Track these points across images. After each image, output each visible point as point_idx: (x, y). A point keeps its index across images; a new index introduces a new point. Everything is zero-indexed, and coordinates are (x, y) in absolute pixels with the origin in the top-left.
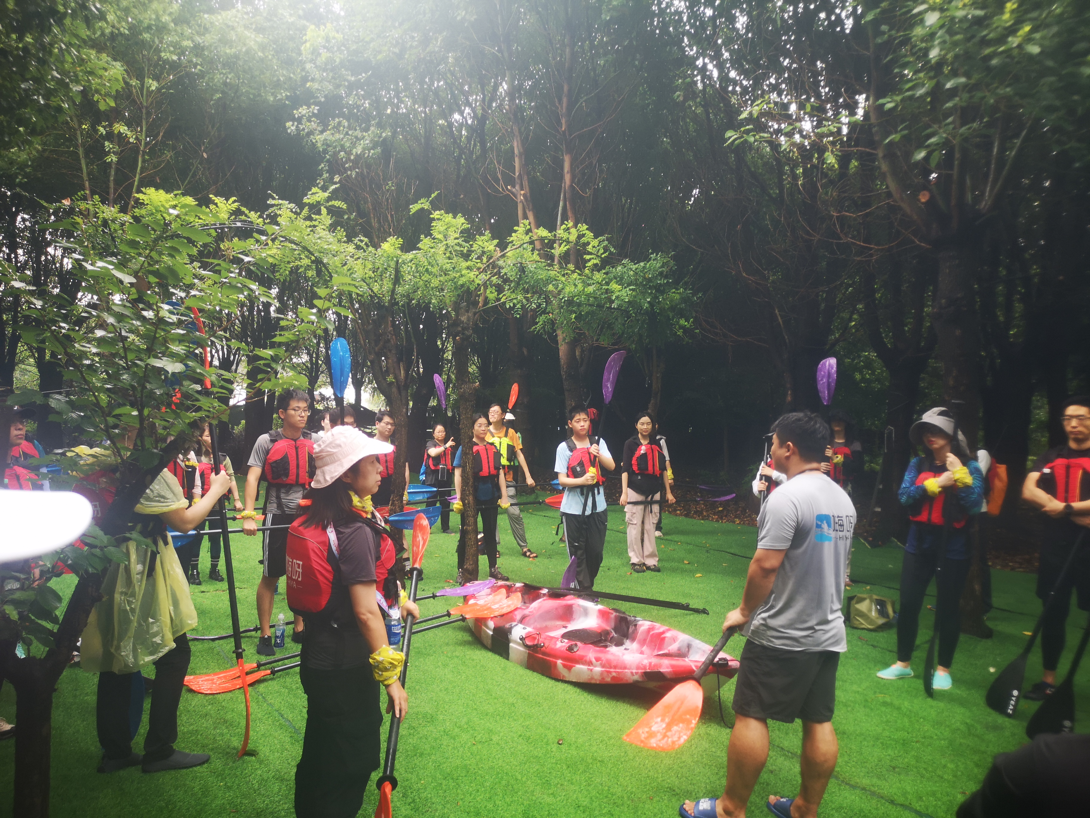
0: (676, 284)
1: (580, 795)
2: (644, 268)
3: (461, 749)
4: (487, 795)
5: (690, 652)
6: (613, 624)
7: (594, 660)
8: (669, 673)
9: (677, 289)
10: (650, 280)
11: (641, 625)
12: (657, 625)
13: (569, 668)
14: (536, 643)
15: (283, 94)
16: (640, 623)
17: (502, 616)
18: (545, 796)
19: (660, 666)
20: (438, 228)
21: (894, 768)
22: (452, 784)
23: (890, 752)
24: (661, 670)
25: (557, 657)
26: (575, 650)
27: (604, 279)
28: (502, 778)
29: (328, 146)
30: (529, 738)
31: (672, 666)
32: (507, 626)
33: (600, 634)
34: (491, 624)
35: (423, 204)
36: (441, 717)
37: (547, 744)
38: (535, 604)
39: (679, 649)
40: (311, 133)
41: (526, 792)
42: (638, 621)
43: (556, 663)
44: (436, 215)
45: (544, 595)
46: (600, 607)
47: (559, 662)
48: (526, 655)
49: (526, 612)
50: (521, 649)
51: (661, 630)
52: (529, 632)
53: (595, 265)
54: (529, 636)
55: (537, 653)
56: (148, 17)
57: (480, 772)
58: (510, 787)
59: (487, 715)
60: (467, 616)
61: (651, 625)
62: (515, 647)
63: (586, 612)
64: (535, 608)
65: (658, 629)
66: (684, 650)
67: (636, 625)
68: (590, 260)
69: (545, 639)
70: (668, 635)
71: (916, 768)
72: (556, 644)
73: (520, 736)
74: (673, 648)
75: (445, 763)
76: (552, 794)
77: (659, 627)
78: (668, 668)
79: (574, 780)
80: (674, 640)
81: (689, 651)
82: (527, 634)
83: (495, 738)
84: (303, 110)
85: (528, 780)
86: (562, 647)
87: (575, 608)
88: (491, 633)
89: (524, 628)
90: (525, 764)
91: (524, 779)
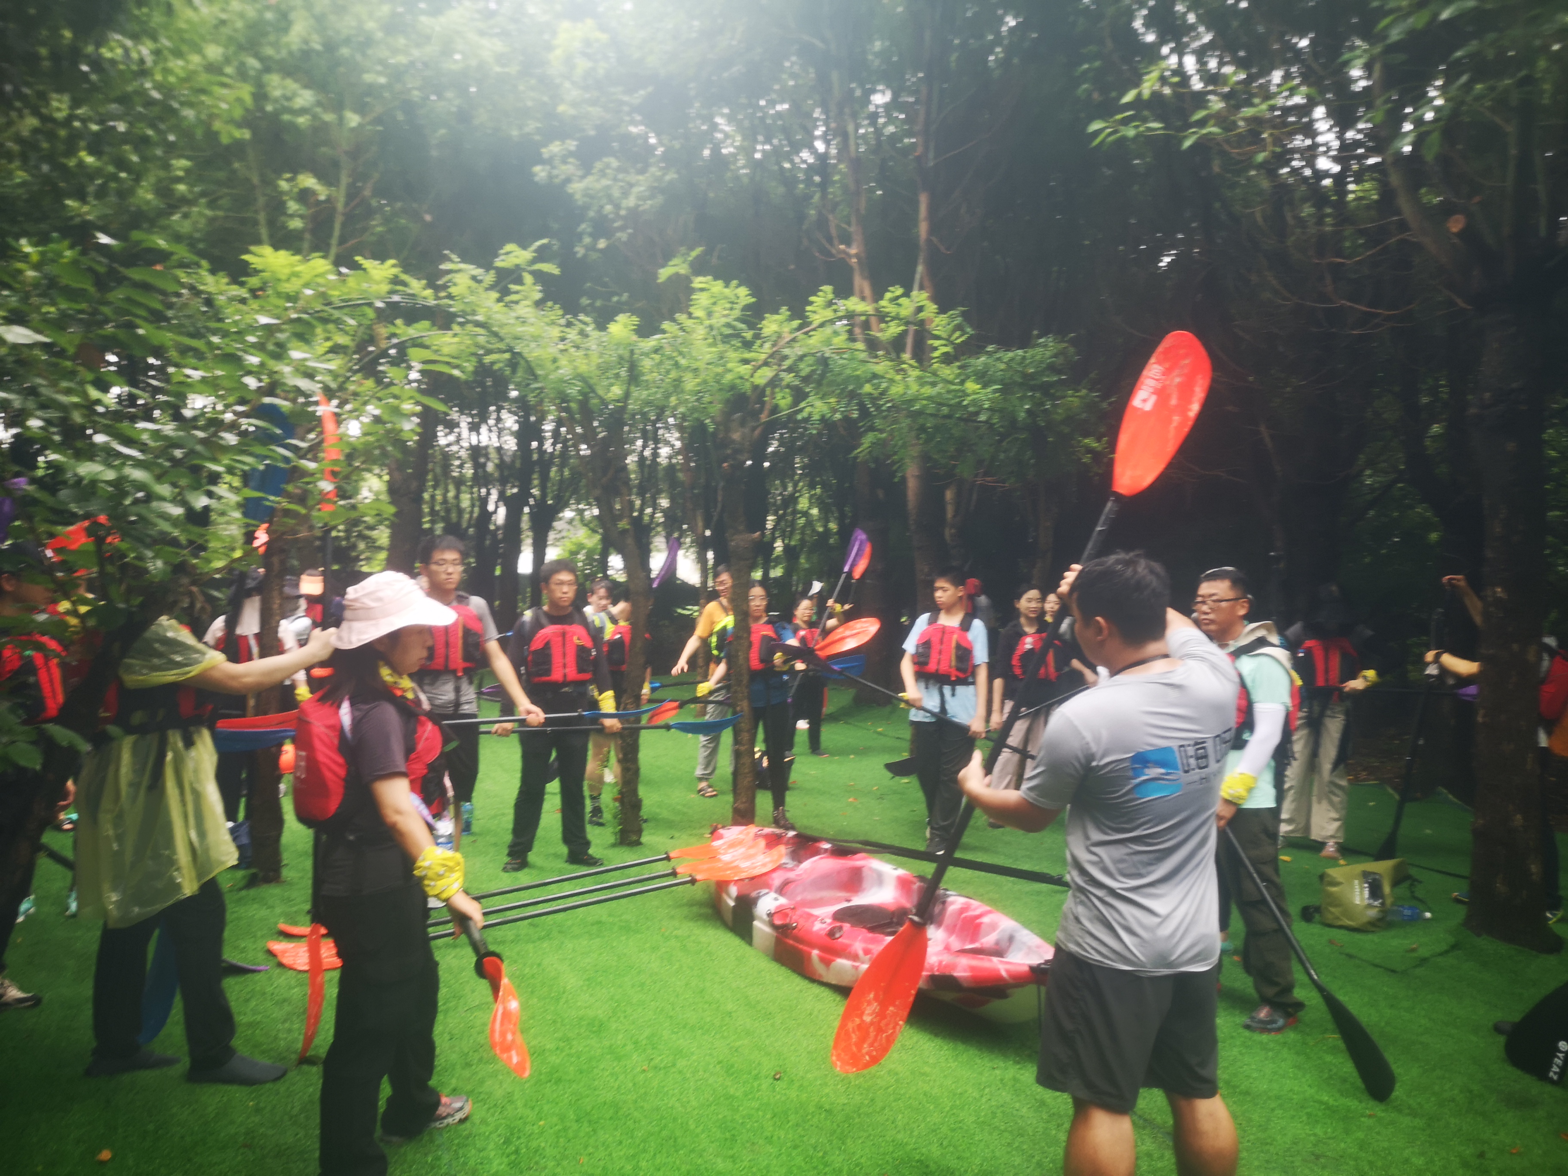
0: (1074, 382)
1: (775, 1162)
2: (1024, 358)
3: (621, 1077)
4: (632, 1152)
5: (1011, 949)
6: (915, 899)
7: (861, 953)
8: (966, 978)
9: (1077, 391)
10: (1032, 376)
11: (952, 903)
12: (974, 903)
13: (827, 963)
14: (788, 921)
15: (531, 126)
16: (950, 899)
17: (752, 878)
18: (719, 1160)
19: (954, 966)
20: (701, 300)
21: (1318, 1157)
22: (586, 1128)
23: (1319, 1130)
24: (956, 974)
25: (813, 946)
26: (837, 935)
27: (959, 375)
28: (665, 1126)
29: (592, 197)
30: (732, 1066)
31: (972, 968)
32: (754, 894)
33: (893, 914)
34: (734, 890)
35: (676, 267)
36: (614, 1026)
37: (756, 1077)
38: (807, 864)
39: (997, 943)
40: (568, 180)
41: (692, 1151)
42: (949, 896)
43: (810, 954)
44: (698, 282)
45: (826, 850)
46: (901, 872)
47: (815, 953)
48: (773, 940)
49: (791, 875)
50: (767, 929)
51: (977, 912)
52: (781, 906)
53: (945, 354)
54: (781, 912)
55: (787, 937)
56: (345, 25)
57: (636, 1114)
58: (671, 1142)
59: (684, 1027)
60: (698, 877)
61: (966, 903)
62: (760, 927)
63: (880, 879)
64: (806, 871)
65: (975, 910)
66: (1004, 944)
67: (944, 903)
68: (936, 349)
69: (801, 916)
70: (986, 920)
71: (1356, 1159)
72: (813, 925)
73: (719, 1063)
74: (988, 940)
75: (587, 1096)
76: (732, 1157)
77: (977, 907)
78: (965, 971)
79: (775, 1138)
80: (993, 927)
81: (1009, 946)
82: (777, 908)
83: (681, 1063)
84: (555, 148)
85: (703, 1131)
86: (821, 929)
87: (865, 872)
88: (732, 903)
89: (776, 899)
90: (709, 1106)
91: (699, 1130)
